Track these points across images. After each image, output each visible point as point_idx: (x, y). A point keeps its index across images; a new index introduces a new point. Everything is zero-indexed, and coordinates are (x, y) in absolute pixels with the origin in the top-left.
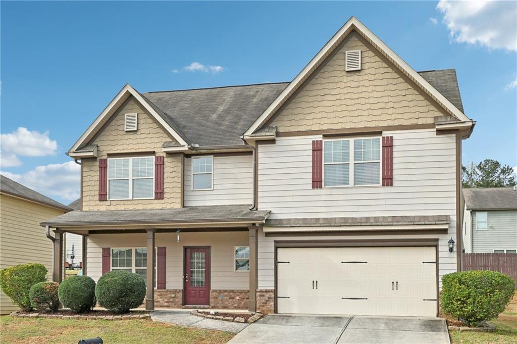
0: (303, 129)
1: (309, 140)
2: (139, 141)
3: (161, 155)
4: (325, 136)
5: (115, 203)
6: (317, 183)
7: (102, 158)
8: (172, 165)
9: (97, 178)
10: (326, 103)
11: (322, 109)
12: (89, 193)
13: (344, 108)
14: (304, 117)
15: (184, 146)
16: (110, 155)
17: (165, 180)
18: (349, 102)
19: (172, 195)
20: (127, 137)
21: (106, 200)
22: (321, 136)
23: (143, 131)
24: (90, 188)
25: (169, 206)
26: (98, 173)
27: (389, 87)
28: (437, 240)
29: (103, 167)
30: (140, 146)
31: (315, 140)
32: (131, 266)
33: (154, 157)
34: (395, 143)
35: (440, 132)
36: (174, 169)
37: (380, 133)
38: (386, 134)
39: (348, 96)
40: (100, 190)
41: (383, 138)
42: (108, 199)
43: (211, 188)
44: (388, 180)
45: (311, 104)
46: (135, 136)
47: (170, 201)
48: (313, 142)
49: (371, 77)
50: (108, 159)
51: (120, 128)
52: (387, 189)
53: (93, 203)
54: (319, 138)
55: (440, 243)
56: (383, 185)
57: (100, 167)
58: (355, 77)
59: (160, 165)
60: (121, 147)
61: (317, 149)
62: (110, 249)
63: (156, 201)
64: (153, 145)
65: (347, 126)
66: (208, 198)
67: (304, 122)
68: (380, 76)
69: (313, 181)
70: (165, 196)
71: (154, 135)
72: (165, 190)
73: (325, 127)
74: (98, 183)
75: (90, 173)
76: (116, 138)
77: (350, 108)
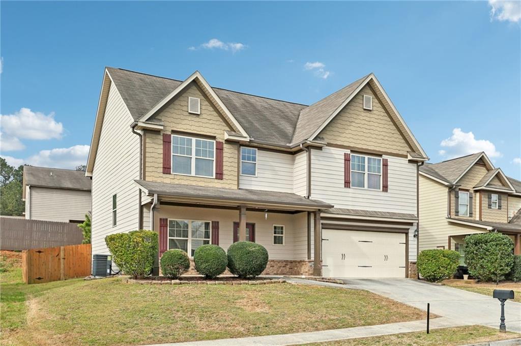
0: (339, 143)
1: (342, 152)
2: (201, 124)
3: (221, 141)
4: (352, 151)
5: (178, 177)
6: (347, 184)
7: (165, 133)
8: (229, 151)
9: (161, 151)
10: (351, 128)
11: (350, 131)
12: (152, 164)
13: (362, 134)
14: (339, 134)
15: (245, 137)
16: (174, 132)
17: (224, 163)
18: (365, 130)
19: (230, 177)
20: (190, 118)
21: (170, 174)
22: (349, 151)
23: (204, 116)
24: (154, 160)
25: (227, 187)
26: (162, 147)
27: (386, 126)
28: (408, 229)
29: (167, 141)
30: (202, 129)
31: (346, 153)
32: (187, 237)
33: (215, 141)
34: (389, 164)
35: (410, 161)
36: (232, 155)
37: (381, 156)
38: (385, 157)
39: (364, 126)
40: (164, 164)
41: (383, 159)
42: (172, 173)
43: (255, 175)
44: (385, 188)
45: (344, 127)
46: (197, 119)
47: (228, 182)
48: (345, 153)
49: (377, 117)
50: (172, 135)
51: (185, 108)
52: (384, 194)
53: (156, 175)
54: (348, 151)
55: (410, 231)
56: (383, 191)
57: (164, 141)
58: (368, 114)
59: (220, 149)
60: (185, 127)
61: (347, 159)
62: (167, 219)
63: (216, 181)
64: (213, 131)
65: (365, 147)
66: (253, 183)
67: (340, 138)
68: (382, 118)
69: (345, 182)
70: (224, 177)
71: (215, 122)
72: (224, 172)
73: (352, 145)
74: (162, 156)
75: (153, 145)
76: (179, 116)
77: (365, 135)
